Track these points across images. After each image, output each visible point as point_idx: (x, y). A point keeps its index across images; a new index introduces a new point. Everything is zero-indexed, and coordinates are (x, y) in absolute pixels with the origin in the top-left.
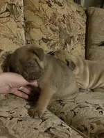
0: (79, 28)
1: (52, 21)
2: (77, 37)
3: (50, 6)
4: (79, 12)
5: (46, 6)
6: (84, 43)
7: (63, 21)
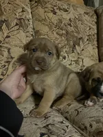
0: (88, 28)
1: (58, 26)
2: (87, 38)
3: (55, 13)
4: (87, 14)
5: (51, 15)
6: (96, 43)
7: (70, 25)
